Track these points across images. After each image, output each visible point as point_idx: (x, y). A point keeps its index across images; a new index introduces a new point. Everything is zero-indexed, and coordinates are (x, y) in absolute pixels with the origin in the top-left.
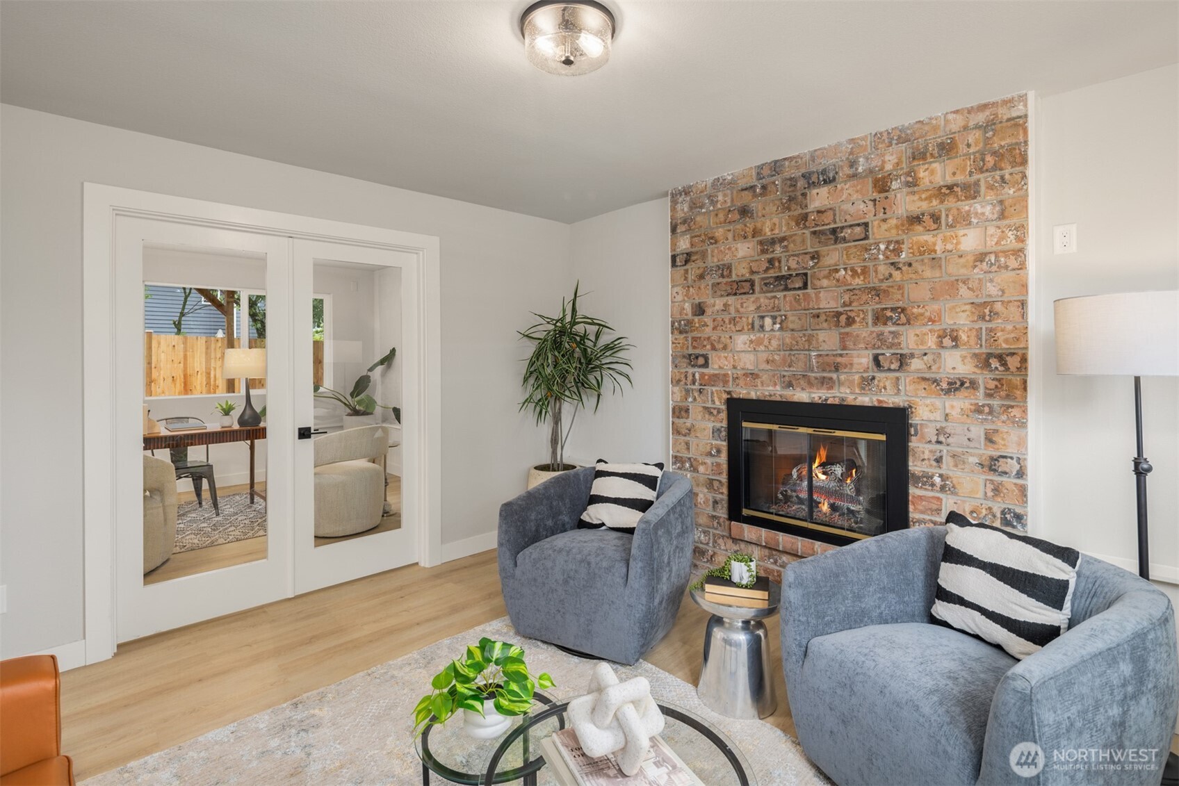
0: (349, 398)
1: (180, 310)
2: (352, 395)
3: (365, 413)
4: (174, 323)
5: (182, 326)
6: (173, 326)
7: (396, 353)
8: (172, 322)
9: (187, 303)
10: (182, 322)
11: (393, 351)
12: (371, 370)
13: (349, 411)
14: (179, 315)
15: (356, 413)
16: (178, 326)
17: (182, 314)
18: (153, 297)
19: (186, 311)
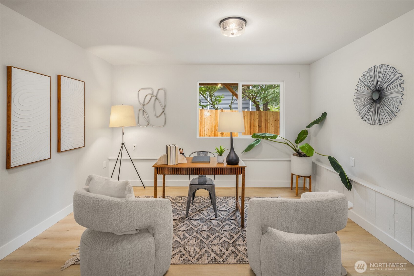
0: (295, 144)
1: (231, 101)
2: (296, 142)
3: (305, 156)
4: (229, 106)
5: (232, 107)
6: (229, 107)
7: (327, 116)
8: (229, 105)
9: (233, 99)
10: (232, 105)
11: (324, 115)
12: (309, 126)
13: (295, 152)
14: (231, 103)
15: (299, 154)
16: (230, 107)
17: (232, 103)
18: (225, 97)
19: (233, 101)
